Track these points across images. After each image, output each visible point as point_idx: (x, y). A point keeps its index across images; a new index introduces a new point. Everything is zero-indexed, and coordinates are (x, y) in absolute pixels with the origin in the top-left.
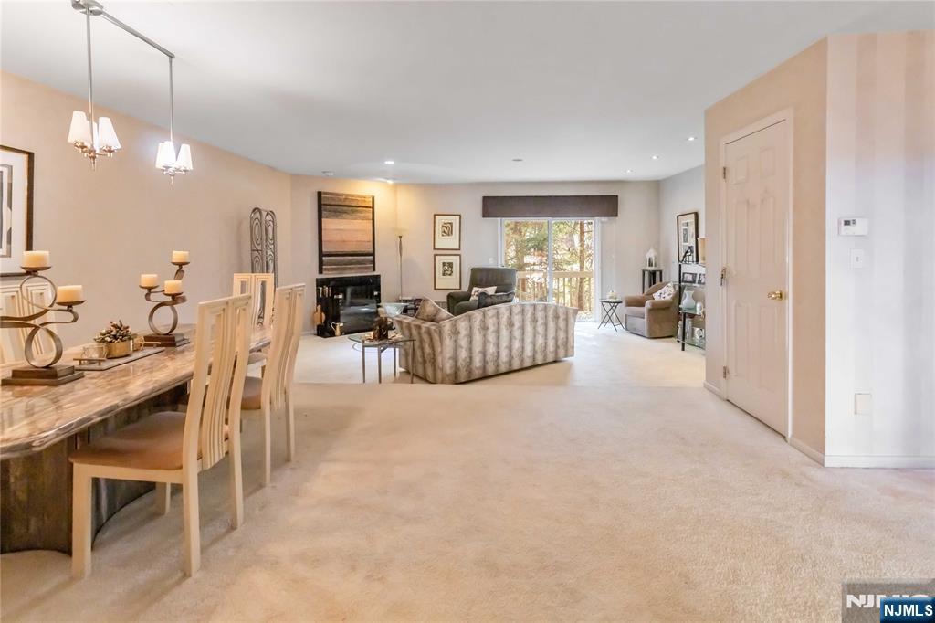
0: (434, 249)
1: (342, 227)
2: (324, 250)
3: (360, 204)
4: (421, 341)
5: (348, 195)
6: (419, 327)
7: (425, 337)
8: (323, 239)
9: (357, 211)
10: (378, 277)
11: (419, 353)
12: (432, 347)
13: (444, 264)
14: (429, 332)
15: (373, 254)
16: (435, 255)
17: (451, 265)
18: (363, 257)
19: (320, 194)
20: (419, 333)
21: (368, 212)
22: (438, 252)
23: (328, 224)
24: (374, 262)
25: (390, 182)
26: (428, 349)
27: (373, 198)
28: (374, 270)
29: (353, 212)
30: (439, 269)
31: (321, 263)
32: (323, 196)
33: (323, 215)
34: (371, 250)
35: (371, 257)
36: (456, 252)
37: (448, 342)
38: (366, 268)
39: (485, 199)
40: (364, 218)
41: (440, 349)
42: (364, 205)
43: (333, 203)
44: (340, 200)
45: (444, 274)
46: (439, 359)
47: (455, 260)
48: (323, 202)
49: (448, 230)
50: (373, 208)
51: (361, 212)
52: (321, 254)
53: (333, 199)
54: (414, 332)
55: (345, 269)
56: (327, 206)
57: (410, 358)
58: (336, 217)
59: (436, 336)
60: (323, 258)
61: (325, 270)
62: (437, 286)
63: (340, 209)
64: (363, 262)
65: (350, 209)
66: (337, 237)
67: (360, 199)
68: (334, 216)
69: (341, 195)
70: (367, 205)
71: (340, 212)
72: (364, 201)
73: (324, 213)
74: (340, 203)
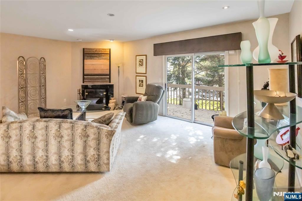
0: (136, 73)
1: (93, 63)
2: (85, 73)
5: (97, 49)
8: (85, 68)
9: (101, 56)
10: (112, 86)
13: (140, 81)
15: (110, 75)
16: (136, 76)
18: (104, 76)
19: (84, 49)
21: (108, 56)
22: (138, 74)
23: (88, 62)
24: (110, 78)
27: (110, 50)
28: (110, 82)
29: (99, 56)
30: (138, 83)
31: (84, 79)
32: (85, 50)
33: (85, 59)
34: (109, 73)
35: (108, 77)
36: (144, 75)
38: (107, 81)
39: (154, 45)
40: (105, 59)
42: (105, 53)
43: (90, 53)
44: (93, 51)
45: (139, 86)
47: (144, 79)
48: (85, 53)
49: (141, 63)
50: (110, 54)
51: (104, 56)
52: (84, 75)
53: (90, 51)
55: (95, 81)
56: (88, 54)
58: (91, 59)
60: (85, 76)
61: (86, 81)
62: (137, 92)
63: (93, 55)
64: (104, 79)
65: (98, 55)
66: (91, 68)
67: (103, 50)
68: (90, 58)
69: (94, 49)
70: (106, 53)
71: (93, 57)
72: (105, 51)
73: (85, 57)
74: (93, 53)
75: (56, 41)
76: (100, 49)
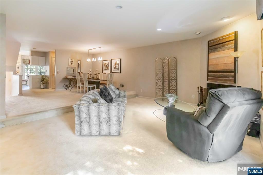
5: (220, 37)
8: (209, 64)
9: (225, 45)
15: (235, 71)
23: (211, 56)
27: (236, 33)
29: (223, 46)
31: (208, 76)
32: (210, 42)
34: (233, 69)
35: (233, 74)
42: (229, 40)
43: (214, 44)
44: (217, 41)
51: (228, 45)
53: (214, 42)
56: (212, 46)
58: (215, 51)
61: (210, 79)
63: (216, 46)
65: (221, 45)
67: (227, 37)
68: (213, 51)
69: (217, 39)
70: (231, 40)
71: (216, 48)
72: (229, 37)
73: (210, 51)
74: (216, 43)
75: (186, 41)
76: (223, 36)
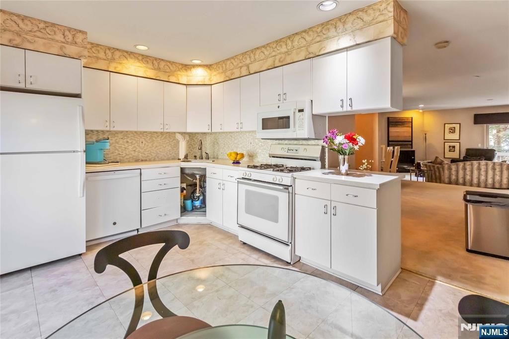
1: (398, 130)
2: (390, 139)
3: (405, 121)
4: (435, 171)
5: (401, 118)
6: (434, 166)
7: (436, 169)
8: (390, 135)
9: (405, 124)
10: (414, 151)
11: (434, 176)
12: (440, 173)
13: (450, 147)
14: (438, 168)
15: (412, 141)
16: (444, 142)
17: (454, 147)
18: (407, 143)
19: (388, 118)
20: (434, 169)
21: (410, 124)
22: (446, 141)
23: (392, 130)
24: (412, 145)
25: (421, 111)
26: (437, 174)
27: (412, 118)
28: (412, 148)
29: (403, 124)
30: (447, 149)
32: (390, 119)
34: (411, 140)
35: (411, 143)
36: (458, 141)
37: (446, 172)
38: (408, 147)
39: (475, 115)
40: (408, 127)
41: (442, 174)
42: (407, 121)
44: (397, 120)
45: (450, 151)
46: (442, 177)
47: (456, 145)
48: (390, 121)
49: (452, 131)
50: (412, 122)
51: (407, 124)
52: (389, 141)
53: (394, 120)
54: (432, 168)
57: (430, 177)
59: (441, 169)
60: (390, 143)
62: (446, 157)
63: (397, 123)
64: (407, 145)
65: (401, 123)
66: (396, 134)
67: (406, 119)
68: (394, 126)
69: (397, 118)
70: (409, 121)
71: (397, 125)
73: (390, 125)
76: (403, 118)
